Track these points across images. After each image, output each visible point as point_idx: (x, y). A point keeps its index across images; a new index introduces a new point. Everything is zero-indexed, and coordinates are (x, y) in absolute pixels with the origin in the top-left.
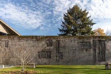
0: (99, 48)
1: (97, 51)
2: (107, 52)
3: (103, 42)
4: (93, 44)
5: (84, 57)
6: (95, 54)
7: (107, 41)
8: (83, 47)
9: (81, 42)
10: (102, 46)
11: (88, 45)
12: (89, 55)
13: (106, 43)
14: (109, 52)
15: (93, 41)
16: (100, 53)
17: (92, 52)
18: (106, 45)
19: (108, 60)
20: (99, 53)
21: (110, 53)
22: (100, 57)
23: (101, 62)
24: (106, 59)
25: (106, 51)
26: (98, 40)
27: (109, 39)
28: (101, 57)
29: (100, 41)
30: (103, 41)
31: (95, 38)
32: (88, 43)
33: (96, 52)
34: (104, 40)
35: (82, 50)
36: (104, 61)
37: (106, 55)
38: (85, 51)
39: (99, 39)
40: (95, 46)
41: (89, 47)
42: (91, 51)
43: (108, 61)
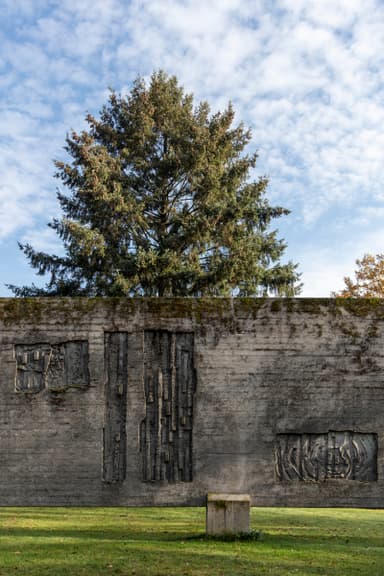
0: (151, 387)
1: (136, 405)
2: (205, 413)
3: (177, 345)
4: (107, 358)
5: (37, 448)
6: (117, 428)
7: (209, 338)
8: (31, 382)
9: (18, 345)
10: (170, 371)
11: (71, 364)
12: (76, 436)
13: (200, 349)
14: (224, 412)
15: (110, 334)
16: (154, 424)
17: (101, 412)
18: (199, 365)
19: (215, 475)
20: (149, 423)
21: (228, 418)
22: (155, 447)
23: (162, 485)
24: (198, 465)
25: (200, 407)
26: (147, 331)
27: (224, 321)
28: (160, 450)
29: (156, 334)
30: (180, 333)
31: (124, 315)
32: (73, 346)
33: (130, 415)
34: (187, 324)
35: (27, 397)
36: (184, 480)
37: (200, 434)
38: (44, 406)
39: (152, 324)
40: (122, 373)
41: (81, 381)
42: (91, 410)
43: (209, 481)
